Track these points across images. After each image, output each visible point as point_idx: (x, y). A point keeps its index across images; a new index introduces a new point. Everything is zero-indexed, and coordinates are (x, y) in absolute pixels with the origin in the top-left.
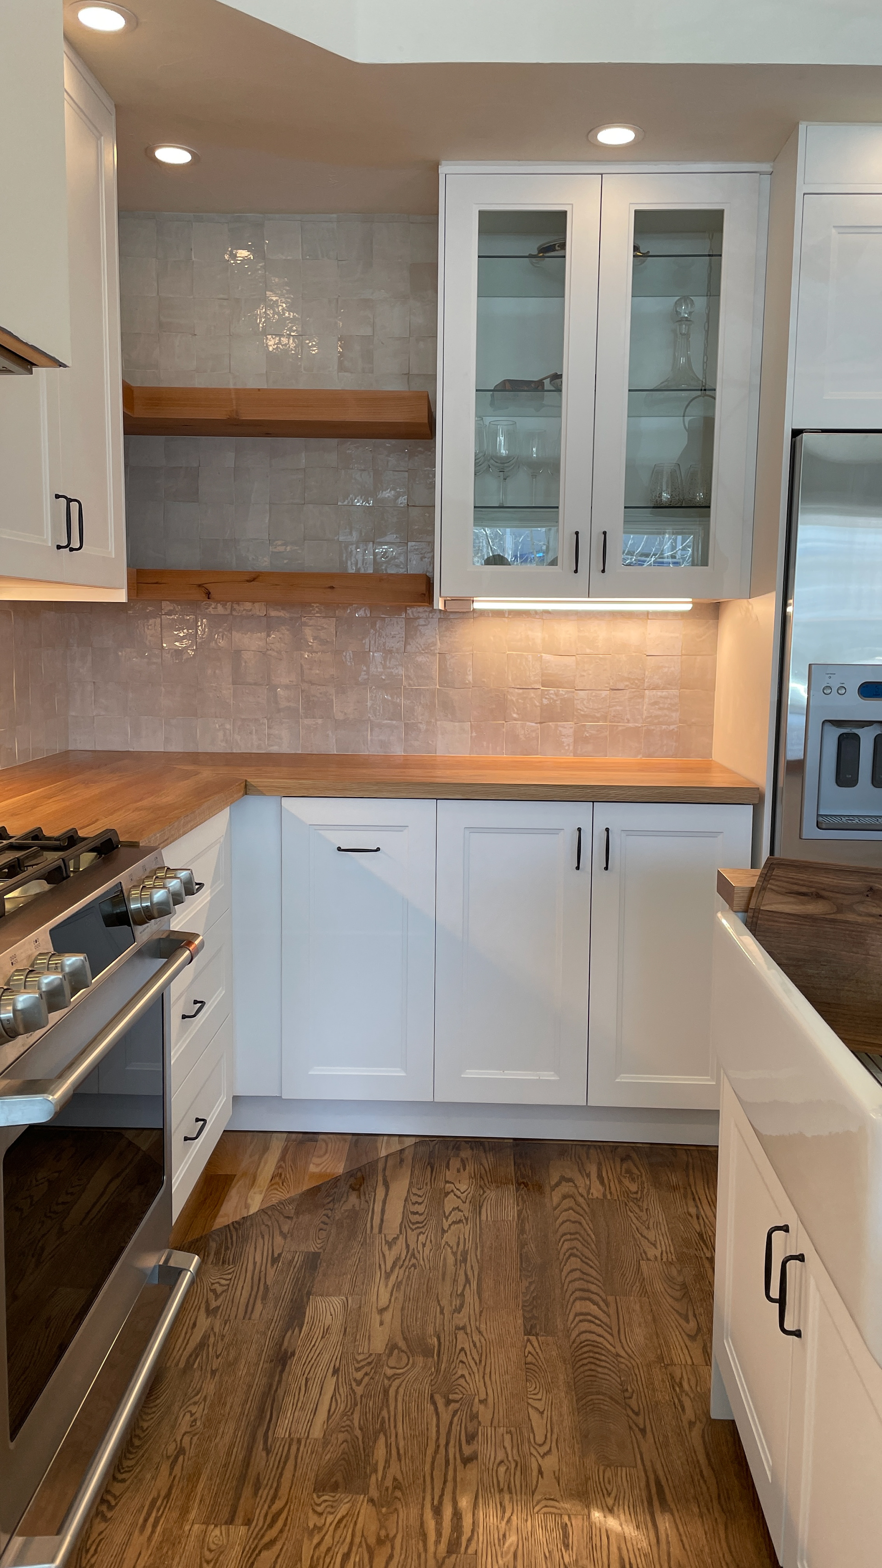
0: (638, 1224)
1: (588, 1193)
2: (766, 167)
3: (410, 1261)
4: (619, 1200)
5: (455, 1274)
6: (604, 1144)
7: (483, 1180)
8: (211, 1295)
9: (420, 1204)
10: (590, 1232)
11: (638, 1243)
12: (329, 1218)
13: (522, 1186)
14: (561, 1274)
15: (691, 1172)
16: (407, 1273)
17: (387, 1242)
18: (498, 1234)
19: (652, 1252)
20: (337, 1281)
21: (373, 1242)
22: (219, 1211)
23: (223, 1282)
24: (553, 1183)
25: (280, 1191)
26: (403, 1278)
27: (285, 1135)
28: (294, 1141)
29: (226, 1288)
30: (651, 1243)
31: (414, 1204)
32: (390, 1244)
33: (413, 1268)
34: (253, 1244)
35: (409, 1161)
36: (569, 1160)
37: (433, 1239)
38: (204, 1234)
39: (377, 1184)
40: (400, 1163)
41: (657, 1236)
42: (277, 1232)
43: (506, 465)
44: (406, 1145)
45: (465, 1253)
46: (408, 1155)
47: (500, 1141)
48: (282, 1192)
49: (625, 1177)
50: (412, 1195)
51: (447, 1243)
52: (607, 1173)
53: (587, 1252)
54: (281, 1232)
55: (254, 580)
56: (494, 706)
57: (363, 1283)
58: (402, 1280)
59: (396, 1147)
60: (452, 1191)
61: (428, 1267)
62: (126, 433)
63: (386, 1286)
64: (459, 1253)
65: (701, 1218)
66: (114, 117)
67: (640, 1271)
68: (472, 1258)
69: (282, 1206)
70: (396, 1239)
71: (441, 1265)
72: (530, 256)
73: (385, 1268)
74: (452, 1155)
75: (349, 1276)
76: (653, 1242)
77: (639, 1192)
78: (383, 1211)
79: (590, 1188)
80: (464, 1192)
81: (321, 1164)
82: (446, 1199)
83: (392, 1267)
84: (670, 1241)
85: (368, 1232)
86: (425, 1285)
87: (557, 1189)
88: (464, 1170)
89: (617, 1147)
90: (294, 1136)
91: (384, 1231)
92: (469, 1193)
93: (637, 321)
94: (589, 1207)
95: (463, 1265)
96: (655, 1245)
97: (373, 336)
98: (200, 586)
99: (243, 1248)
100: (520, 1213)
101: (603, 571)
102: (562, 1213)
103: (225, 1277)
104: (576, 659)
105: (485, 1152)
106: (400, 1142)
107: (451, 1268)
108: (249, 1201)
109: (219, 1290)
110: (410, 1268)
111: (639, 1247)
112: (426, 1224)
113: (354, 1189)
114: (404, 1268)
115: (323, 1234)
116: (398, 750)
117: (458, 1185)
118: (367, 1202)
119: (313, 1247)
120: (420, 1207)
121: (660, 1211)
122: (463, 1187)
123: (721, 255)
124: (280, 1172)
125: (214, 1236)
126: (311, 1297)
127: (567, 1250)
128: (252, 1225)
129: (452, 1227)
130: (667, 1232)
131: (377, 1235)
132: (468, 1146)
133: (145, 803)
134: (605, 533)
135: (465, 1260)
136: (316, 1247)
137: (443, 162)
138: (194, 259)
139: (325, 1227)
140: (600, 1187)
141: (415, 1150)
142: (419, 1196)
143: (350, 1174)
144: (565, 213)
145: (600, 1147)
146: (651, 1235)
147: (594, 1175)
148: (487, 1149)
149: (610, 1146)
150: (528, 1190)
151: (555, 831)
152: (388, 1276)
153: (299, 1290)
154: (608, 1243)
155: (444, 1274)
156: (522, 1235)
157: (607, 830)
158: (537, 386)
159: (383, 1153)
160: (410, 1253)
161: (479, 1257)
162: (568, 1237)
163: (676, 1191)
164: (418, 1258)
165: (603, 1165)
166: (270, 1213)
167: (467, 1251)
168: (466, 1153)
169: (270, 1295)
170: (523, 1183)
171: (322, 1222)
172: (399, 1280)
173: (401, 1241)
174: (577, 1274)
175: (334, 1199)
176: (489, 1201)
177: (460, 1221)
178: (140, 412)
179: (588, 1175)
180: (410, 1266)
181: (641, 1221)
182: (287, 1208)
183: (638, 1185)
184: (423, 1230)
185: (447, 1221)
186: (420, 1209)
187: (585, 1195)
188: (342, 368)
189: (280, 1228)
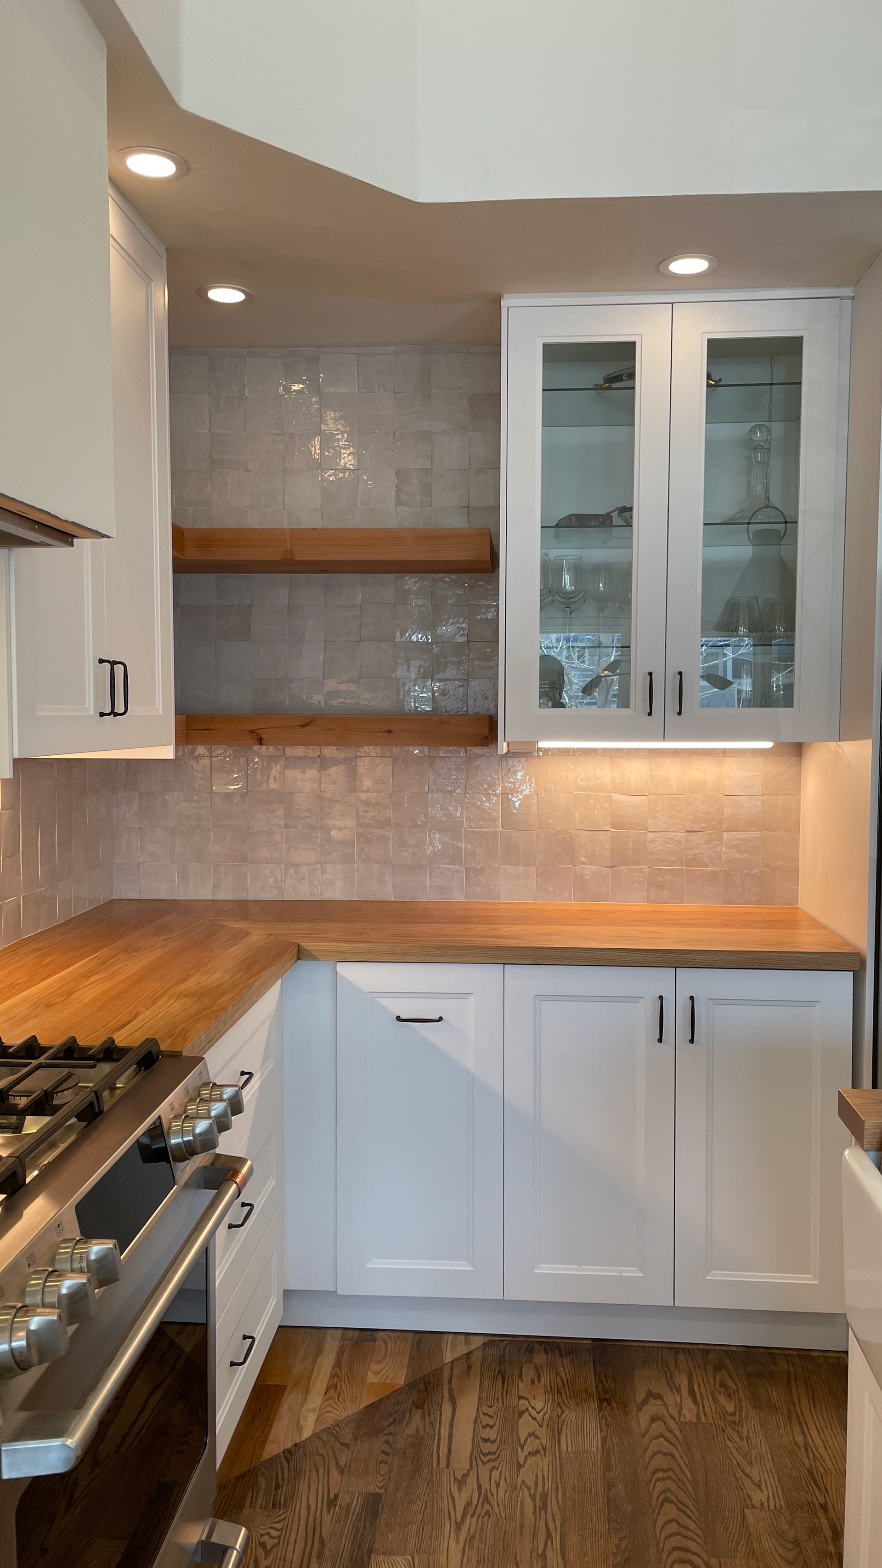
0: (740, 1459)
1: (680, 1413)
2: (848, 292)
3: (483, 1506)
4: (715, 1424)
5: (535, 1526)
6: (694, 1347)
7: (561, 1395)
8: (261, 1551)
9: (491, 1427)
10: (685, 1469)
11: (741, 1485)
12: (390, 1445)
13: (605, 1404)
14: (655, 1526)
15: (793, 1383)
16: (480, 1524)
17: (456, 1479)
18: (581, 1470)
19: (758, 1497)
20: (402, 1534)
21: (441, 1479)
22: (267, 1437)
23: (274, 1533)
24: (639, 1399)
25: (334, 1408)
26: (476, 1531)
27: (341, 1332)
28: (350, 1340)
29: (276, 1541)
30: (755, 1484)
31: (484, 1427)
32: (461, 1482)
33: (486, 1517)
34: (306, 1480)
35: (477, 1367)
36: (656, 1368)
37: (507, 1477)
38: (252, 1466)
39: (442, 1401)
40: (468, 1371)
41: (762, 1474)
42: (333, 1466)
43: (572, 600)
44: (473, 1347)
45: (544, 1497)
46: (476, 1359)
47: (577, 1341)
48: (337, 1410)
49: (720, 1393)
50: (481, 1415)
51: (523, 1481)
52: (699, 1387)
53: (682, 1495)
54: (337, 1465)
55: (308, 724)
56: (560, 849)
57: (431, 1538)
58: (475, 1534)
59: (462, 1350)
60: (527, 1410)
61: (503, 1515)
62: (175, 572)
63: (458, 1540)
64: (538, 1497)
65: (809, 1449)
66: (165, 262)
67: (745, 1523)
68: (553, 1505)
69: (337, 1429)
70: (466, 1476)
71: (518, 1513)
72: (597, 388)
73: (456, 1518)
74: (524, 1359)
75: (415, 1527)
76: (757, 1483)
77: (737, 1413)
78: (450, 1437)
79: (681, 1408)
80: (540, 1411)
81: (380, 1371)
82: (521, 1421)
83: (463, 1514)
84: (777, 1482)
85: (435, 1466)
86: (501, 1541)
87: (644, 1409)
88: (539, 1381)
89: (708, 1351)
90: (350, 1333)
91: (453, 1465)
92: (546, 1413)
93: (712, 449)
94: (681, 1432)
95: (542, 1512)
96: (759, 1487)
97: (432, 469)
98: (251, 731)
99: (295, 1486)
100: (604, 1441)
101: (680, 713)
102: (651, 1441)
103: (275, 1525)
104: (648, 799)
105: (561, 1356)
106: (467, 1342)
107: (530, 1517)
108: (302, 1421)
109: (269, 1543)
110: (483, 1517)
111: (742, 1489)
112: (499, 1455)
113: (417, 1407)
114: (475, 1517)
115: (384, 1469)
116: (458, 897)
117: (533, 1402)
118: (432, 1424)
119: (373, 1486)
120: (492, 1431)
121: (763, 1441)
122: (539, 1405)
123: (800, 383)
124: (335, 1382)
125: (263, 1469)
126: (372, 1555)
127: (660, 1494)
128: (305, 1454)
129: (529, 1459)
130: (772, 1468)
131: (445, 1470)
132: (542, 1348)
133: (189, 984)
134: (680, 674)
135: (544, 1507)
136: (377, 1486)
137: (505, 295)
138: (247, 394)
139: (385, 1458)
140: (693, 1406)
141: (483, 1354)
142: (490, 1417)
143: (411, 1385)
144: (634, 343)
145: (689, 1350)
146: (755, 1473)
147: (684, 1390)
148: (564, 1353)
149: (700, 1349)
150: (612, 1409)
151: (635, 999)
152: (459, 1526)
153: (359, 1547)
154: (707, 1484)
155: (522, 1526)
156: (609, 1472)
157: (692, 998)
158: (603, 521)
159: (448, 1358)
160: (482, 1496)
161: (560, 1503)
162: (660, 1475)
163: (778, 1410)
164: (492, 1503)
165: (694, 1376)
166: (325, 1438)
167: (547, 1493)
168: (540, 1358)
169: (327, 1553)
170: (606, 1399)
171: (383, 1452)
172: (471, 1533)
173: (472, 1480)
174: (673, 1527)
175: (395, 1419)
176: (569, 1423)
177: (538, 1452)
178: (191, 554)
179: (678, 1390)
180: (483, 1514)
181: (743, 1454)
182: (343, 1432)
183: (735, 1403)
184: (495, 1464)
185: (523, 1451)
186: (492, 1434)
187: (676, 1417)
188: (399, 502)
189: (336, 1459)
